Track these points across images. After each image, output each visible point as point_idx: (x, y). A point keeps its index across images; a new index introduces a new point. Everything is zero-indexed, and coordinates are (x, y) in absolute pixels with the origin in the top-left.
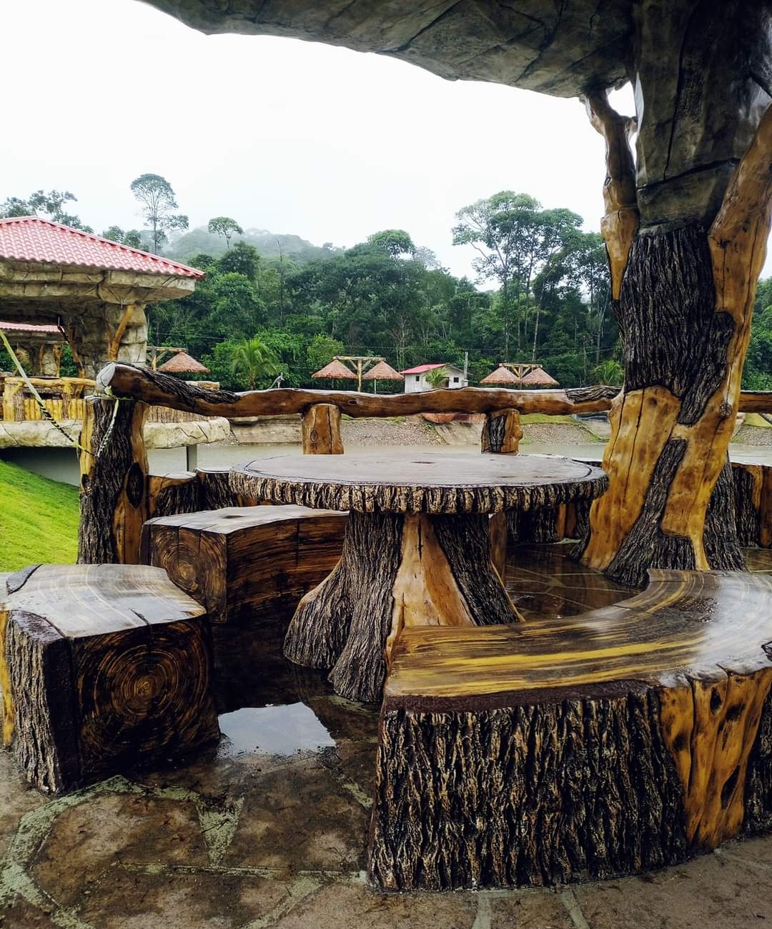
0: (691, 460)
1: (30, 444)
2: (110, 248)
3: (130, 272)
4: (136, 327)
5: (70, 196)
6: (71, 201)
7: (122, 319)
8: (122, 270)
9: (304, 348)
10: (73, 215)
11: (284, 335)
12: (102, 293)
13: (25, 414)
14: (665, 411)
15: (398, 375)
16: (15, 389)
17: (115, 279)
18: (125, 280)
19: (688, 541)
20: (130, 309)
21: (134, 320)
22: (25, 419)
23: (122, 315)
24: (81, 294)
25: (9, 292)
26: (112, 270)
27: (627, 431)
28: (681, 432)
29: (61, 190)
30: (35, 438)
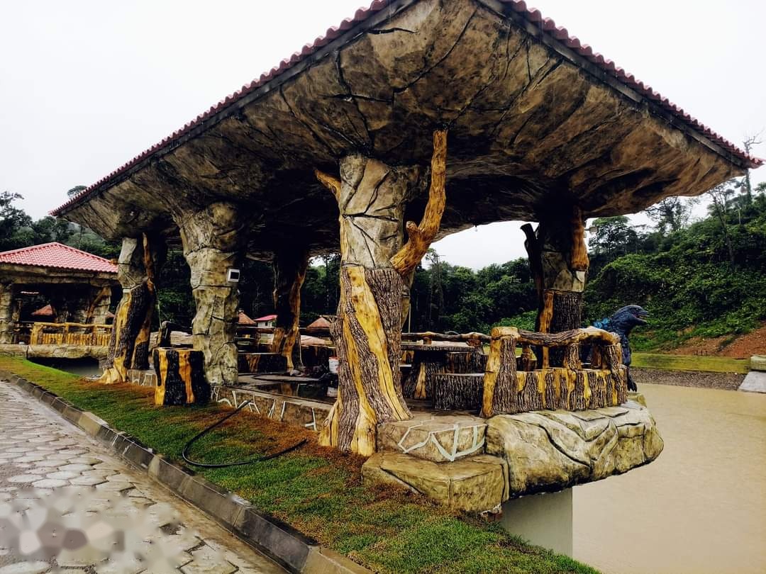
0: (287, 341)
1: (44, 356)
2: (98, 260)
3: (110, 273)
4: (105, 298)
5: (18, 196)
6: (19, 199)
7: (99, 294)
8: (106, 272)
9: (187, 302)
10: (20, 209)
11: (172, 293)
12: (91, 282)
13: (42, 341)
14: (283, 332)
15: (252, 322)
16: (39, 328)
17: (101, 276)
18: (106, 277)
19: (286, 358)
20: (105, 289)
21: (106, 294)
22: (42, 343)
23: (99, 292)
24: (81, 282)
25: (44, 281)
26: (101, 272)
27: (276, 336)
28: (286, 336)
29: (12, 192)
30: (47, 353)
